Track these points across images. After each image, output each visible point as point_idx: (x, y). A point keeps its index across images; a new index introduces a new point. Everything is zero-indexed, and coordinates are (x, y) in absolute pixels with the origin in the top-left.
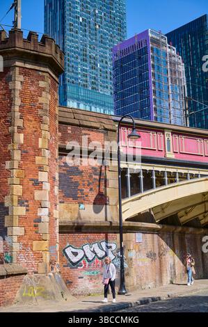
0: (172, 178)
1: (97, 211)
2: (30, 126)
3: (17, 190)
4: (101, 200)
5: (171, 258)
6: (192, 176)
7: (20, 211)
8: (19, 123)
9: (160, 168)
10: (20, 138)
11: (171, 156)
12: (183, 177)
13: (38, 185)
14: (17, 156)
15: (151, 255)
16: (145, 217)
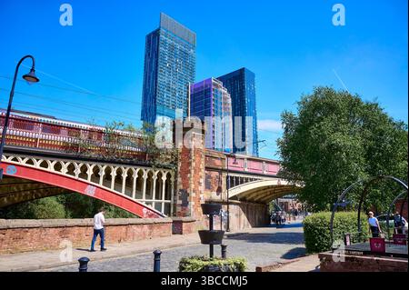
0: (247, 180)
1: (218, 195)
2: (197, 159)
3: (193, 186)
4: (219, 190)
5: (244, 217)
6: (255, 180)
7: (193, 195)
8: (193, 158)
9: (242, 176)
10: (193, 164)
11: (246, 170)
12: (251, 180)
13: (200, 183)
14: (193, 171)
15: (237, 215)
16: (235, 198)
